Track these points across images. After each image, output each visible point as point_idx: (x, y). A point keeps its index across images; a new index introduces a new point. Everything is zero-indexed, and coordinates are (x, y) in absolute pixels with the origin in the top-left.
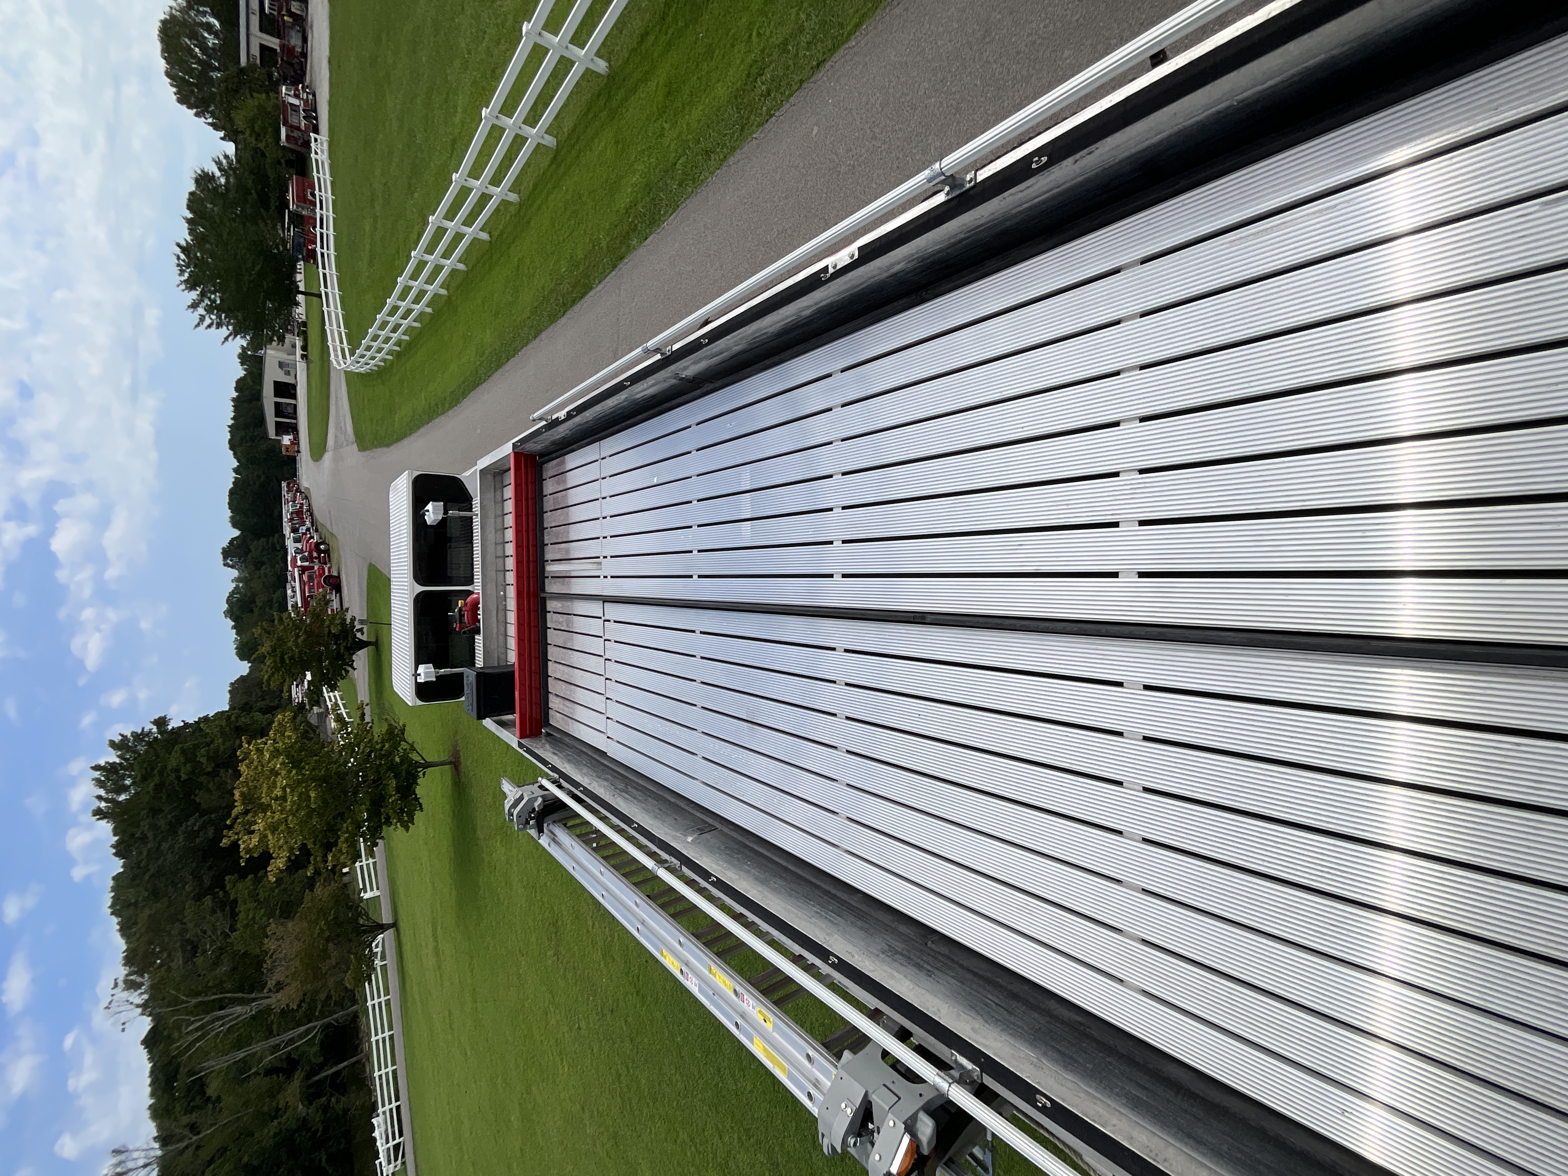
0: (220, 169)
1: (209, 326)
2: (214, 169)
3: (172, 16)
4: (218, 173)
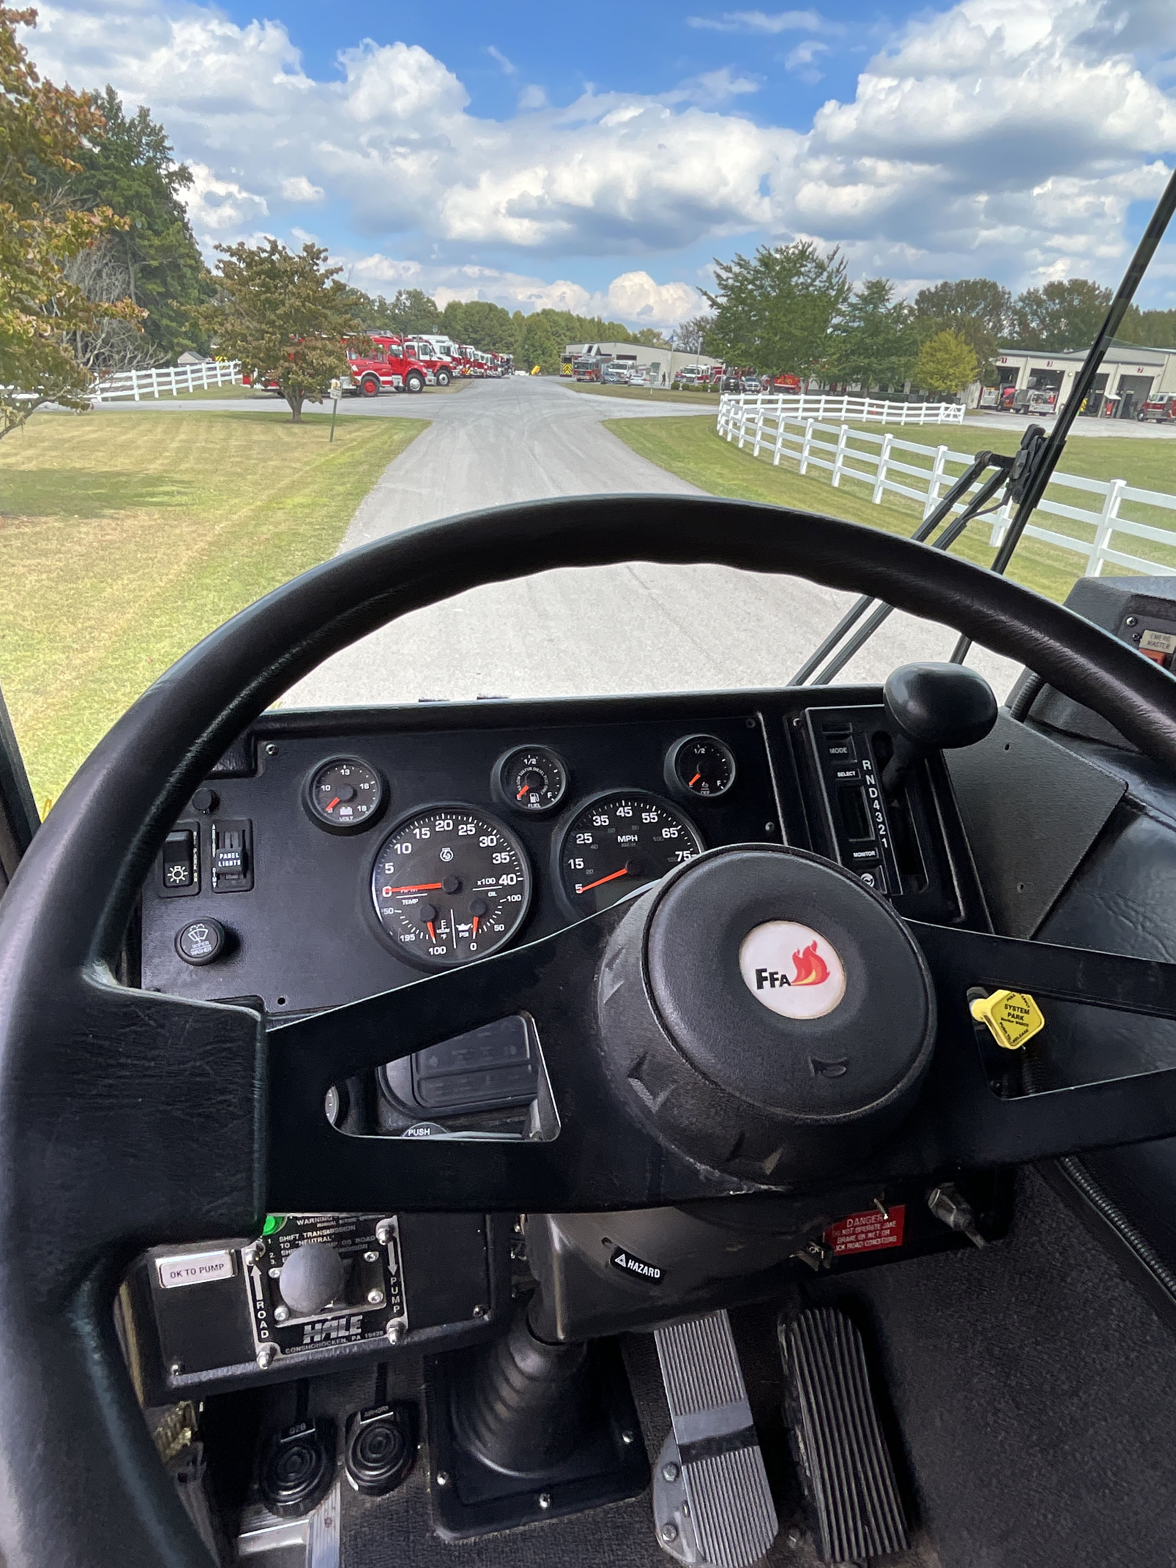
0: (893, 308)
2: (892, 300)
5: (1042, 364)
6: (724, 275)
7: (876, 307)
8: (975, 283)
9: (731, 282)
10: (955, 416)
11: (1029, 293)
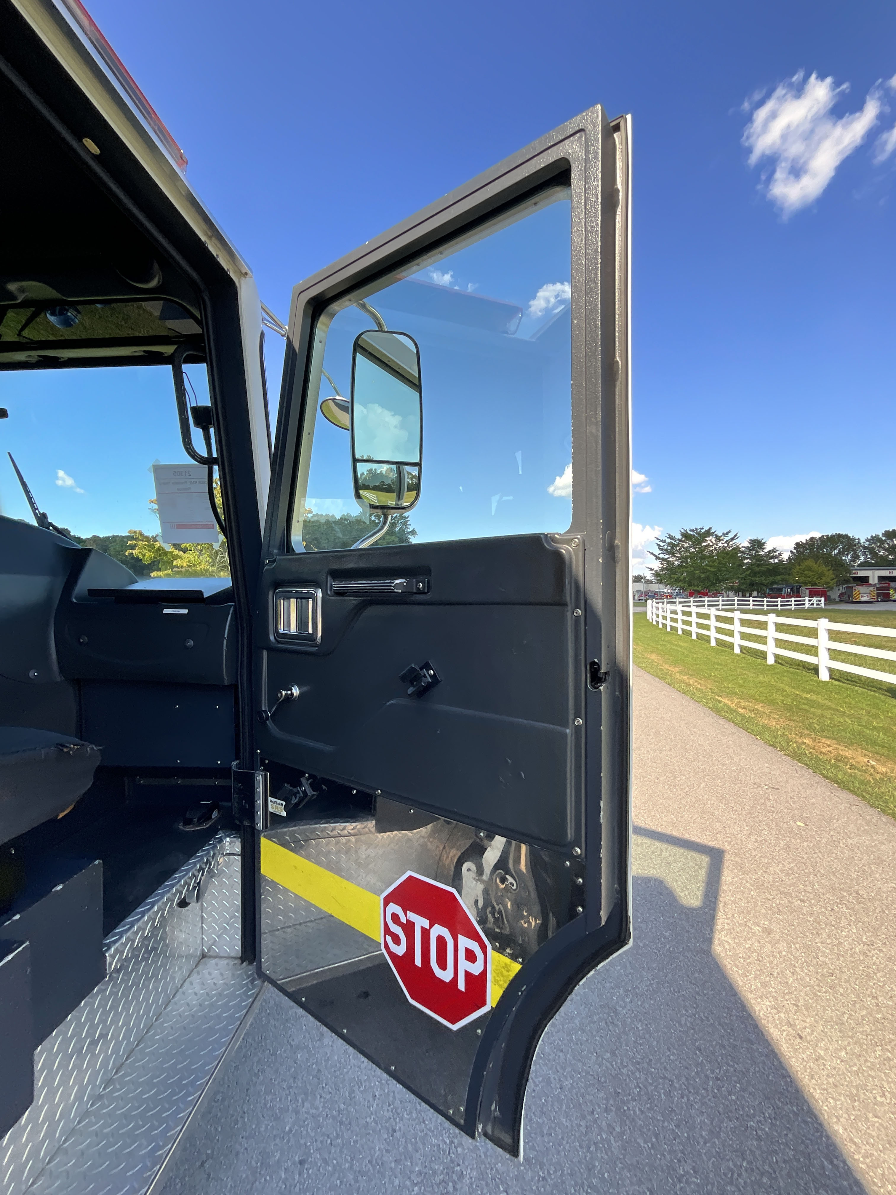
0: (769, 552)
1: (658, 545)
2: (768, 548)
3: (854, 540)
4: (766, 550)
5: (885, 573)
6: (662, 544)
7: (757, 552)
8: (833, 536)
9: (666, 547)
10: (818, 605)
11: (872, 537)
